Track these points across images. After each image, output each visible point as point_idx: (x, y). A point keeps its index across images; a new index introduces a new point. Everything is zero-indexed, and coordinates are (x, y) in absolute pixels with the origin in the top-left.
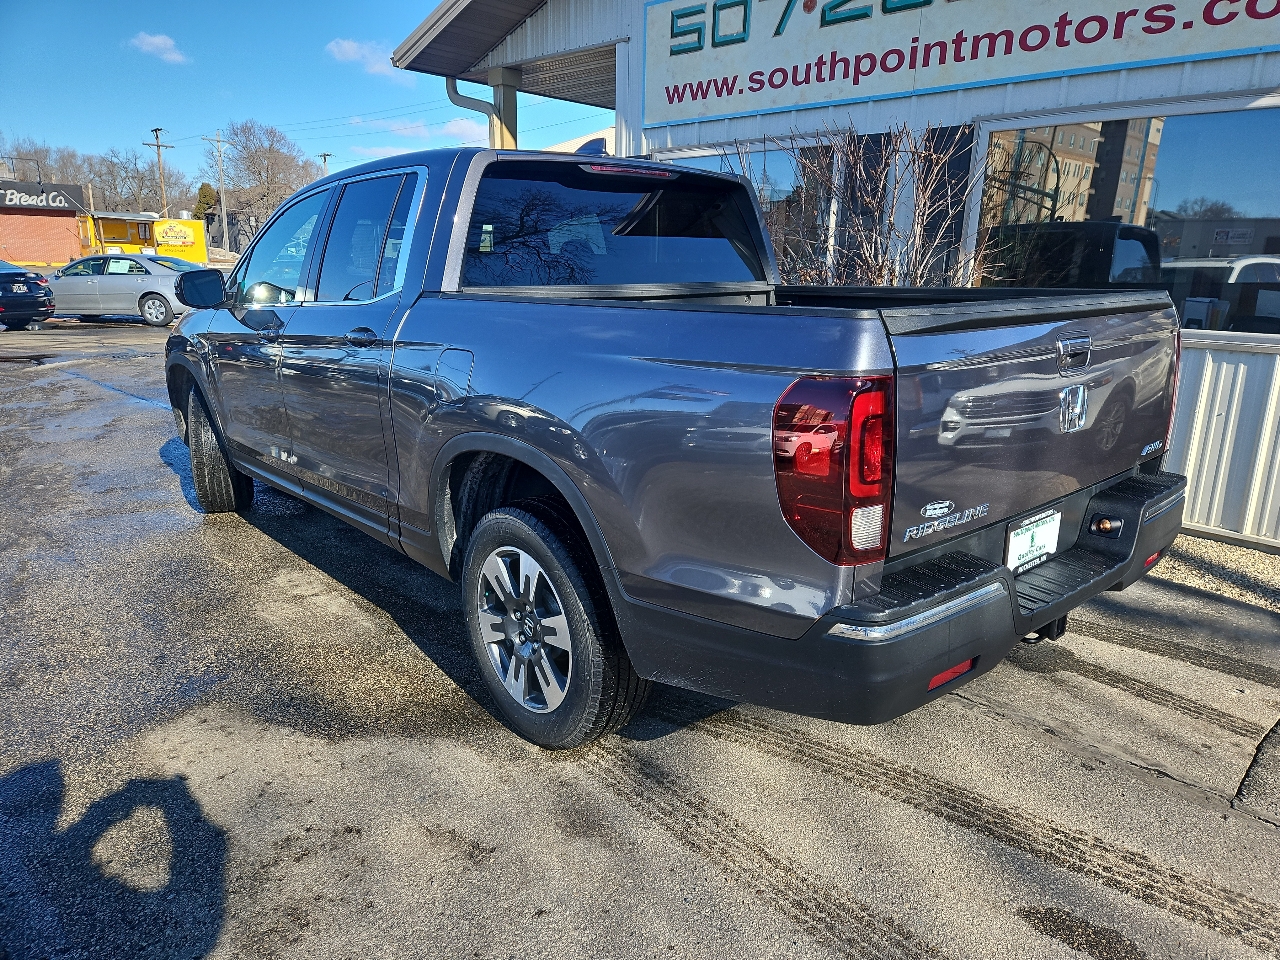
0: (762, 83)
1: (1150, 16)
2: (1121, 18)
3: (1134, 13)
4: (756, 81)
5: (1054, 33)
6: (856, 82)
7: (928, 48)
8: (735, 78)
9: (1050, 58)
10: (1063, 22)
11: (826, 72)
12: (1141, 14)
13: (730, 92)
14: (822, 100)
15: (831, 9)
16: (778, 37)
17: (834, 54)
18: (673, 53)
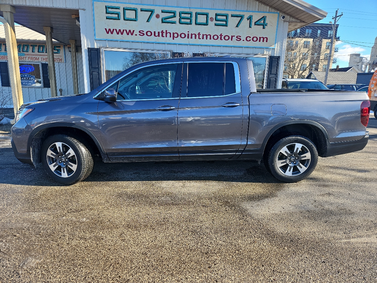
0: (144, 34)
1: (237, 37)
2: (232, 37)
3: (234, 36)
4: (141, 33)
5: (220, 37)
6: (173, 39)
7: (192, 35)
8: (134, 31)
9: (219, 42)
10: (221, 35)
11: (164, 35)
12: (236, 37)
13: (132, 34)
14: (163, 42)
15: (164, 19)
16: (148, 23)
17: (166, 31)
18: (107, 18)
